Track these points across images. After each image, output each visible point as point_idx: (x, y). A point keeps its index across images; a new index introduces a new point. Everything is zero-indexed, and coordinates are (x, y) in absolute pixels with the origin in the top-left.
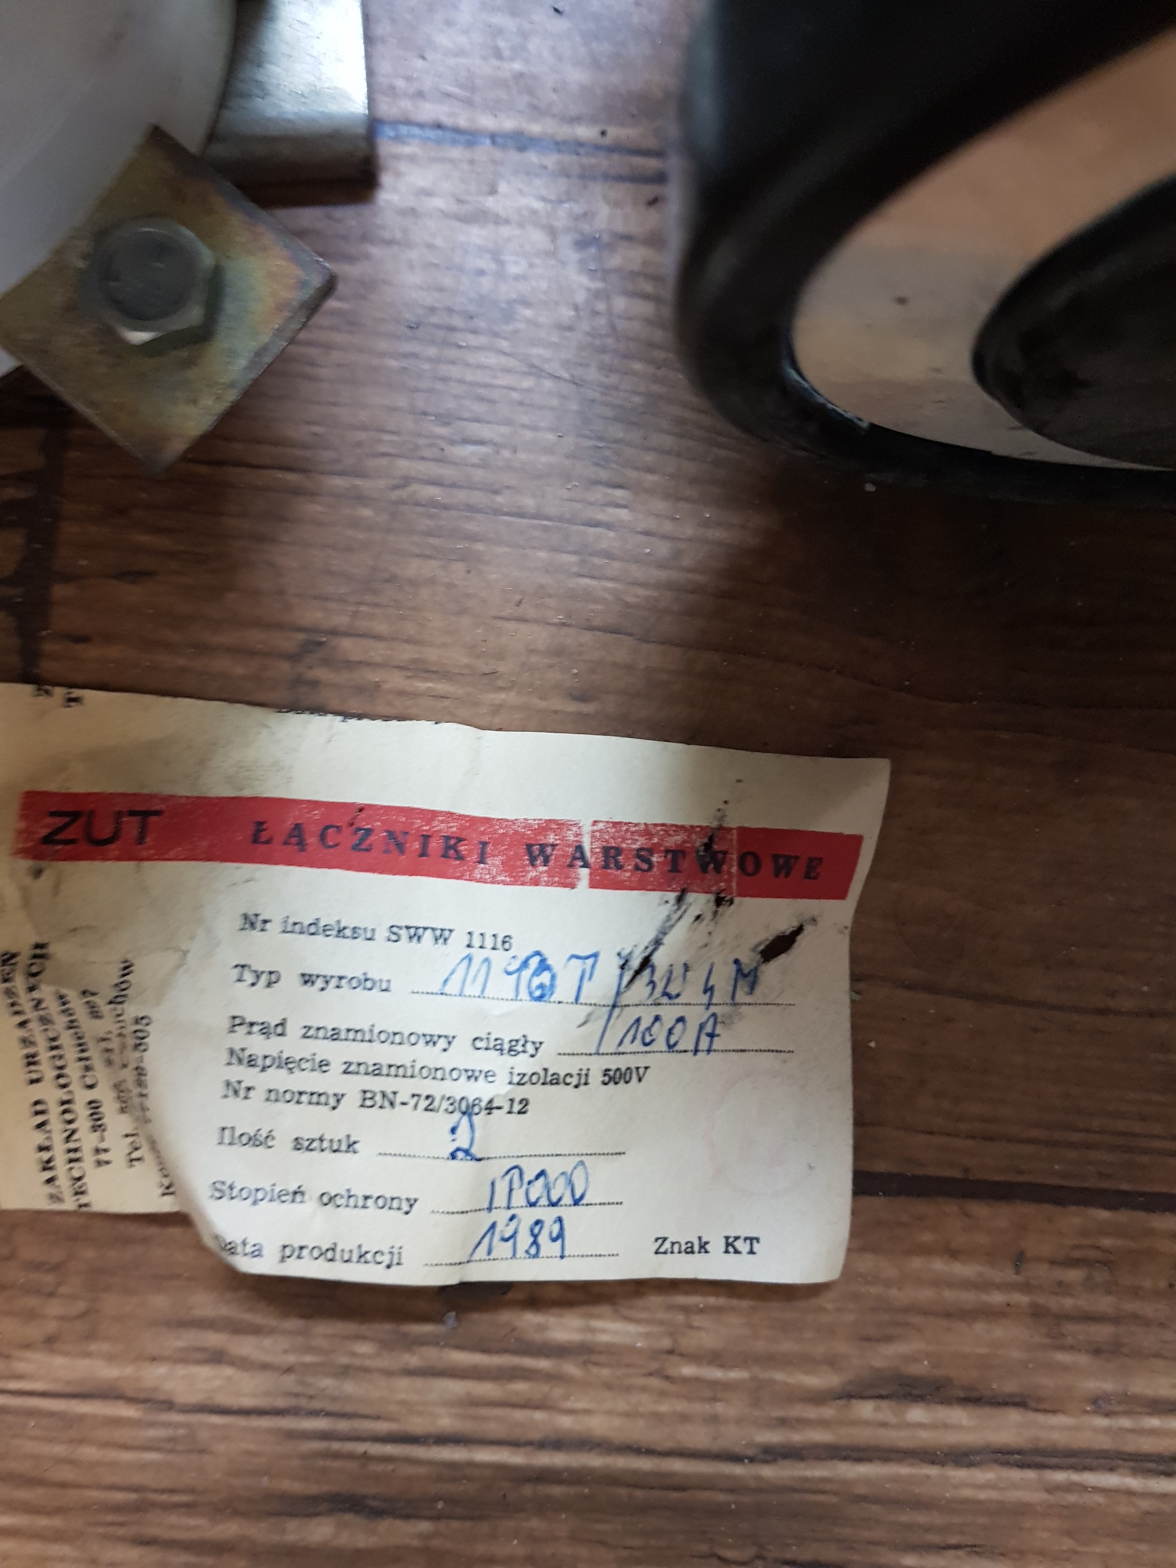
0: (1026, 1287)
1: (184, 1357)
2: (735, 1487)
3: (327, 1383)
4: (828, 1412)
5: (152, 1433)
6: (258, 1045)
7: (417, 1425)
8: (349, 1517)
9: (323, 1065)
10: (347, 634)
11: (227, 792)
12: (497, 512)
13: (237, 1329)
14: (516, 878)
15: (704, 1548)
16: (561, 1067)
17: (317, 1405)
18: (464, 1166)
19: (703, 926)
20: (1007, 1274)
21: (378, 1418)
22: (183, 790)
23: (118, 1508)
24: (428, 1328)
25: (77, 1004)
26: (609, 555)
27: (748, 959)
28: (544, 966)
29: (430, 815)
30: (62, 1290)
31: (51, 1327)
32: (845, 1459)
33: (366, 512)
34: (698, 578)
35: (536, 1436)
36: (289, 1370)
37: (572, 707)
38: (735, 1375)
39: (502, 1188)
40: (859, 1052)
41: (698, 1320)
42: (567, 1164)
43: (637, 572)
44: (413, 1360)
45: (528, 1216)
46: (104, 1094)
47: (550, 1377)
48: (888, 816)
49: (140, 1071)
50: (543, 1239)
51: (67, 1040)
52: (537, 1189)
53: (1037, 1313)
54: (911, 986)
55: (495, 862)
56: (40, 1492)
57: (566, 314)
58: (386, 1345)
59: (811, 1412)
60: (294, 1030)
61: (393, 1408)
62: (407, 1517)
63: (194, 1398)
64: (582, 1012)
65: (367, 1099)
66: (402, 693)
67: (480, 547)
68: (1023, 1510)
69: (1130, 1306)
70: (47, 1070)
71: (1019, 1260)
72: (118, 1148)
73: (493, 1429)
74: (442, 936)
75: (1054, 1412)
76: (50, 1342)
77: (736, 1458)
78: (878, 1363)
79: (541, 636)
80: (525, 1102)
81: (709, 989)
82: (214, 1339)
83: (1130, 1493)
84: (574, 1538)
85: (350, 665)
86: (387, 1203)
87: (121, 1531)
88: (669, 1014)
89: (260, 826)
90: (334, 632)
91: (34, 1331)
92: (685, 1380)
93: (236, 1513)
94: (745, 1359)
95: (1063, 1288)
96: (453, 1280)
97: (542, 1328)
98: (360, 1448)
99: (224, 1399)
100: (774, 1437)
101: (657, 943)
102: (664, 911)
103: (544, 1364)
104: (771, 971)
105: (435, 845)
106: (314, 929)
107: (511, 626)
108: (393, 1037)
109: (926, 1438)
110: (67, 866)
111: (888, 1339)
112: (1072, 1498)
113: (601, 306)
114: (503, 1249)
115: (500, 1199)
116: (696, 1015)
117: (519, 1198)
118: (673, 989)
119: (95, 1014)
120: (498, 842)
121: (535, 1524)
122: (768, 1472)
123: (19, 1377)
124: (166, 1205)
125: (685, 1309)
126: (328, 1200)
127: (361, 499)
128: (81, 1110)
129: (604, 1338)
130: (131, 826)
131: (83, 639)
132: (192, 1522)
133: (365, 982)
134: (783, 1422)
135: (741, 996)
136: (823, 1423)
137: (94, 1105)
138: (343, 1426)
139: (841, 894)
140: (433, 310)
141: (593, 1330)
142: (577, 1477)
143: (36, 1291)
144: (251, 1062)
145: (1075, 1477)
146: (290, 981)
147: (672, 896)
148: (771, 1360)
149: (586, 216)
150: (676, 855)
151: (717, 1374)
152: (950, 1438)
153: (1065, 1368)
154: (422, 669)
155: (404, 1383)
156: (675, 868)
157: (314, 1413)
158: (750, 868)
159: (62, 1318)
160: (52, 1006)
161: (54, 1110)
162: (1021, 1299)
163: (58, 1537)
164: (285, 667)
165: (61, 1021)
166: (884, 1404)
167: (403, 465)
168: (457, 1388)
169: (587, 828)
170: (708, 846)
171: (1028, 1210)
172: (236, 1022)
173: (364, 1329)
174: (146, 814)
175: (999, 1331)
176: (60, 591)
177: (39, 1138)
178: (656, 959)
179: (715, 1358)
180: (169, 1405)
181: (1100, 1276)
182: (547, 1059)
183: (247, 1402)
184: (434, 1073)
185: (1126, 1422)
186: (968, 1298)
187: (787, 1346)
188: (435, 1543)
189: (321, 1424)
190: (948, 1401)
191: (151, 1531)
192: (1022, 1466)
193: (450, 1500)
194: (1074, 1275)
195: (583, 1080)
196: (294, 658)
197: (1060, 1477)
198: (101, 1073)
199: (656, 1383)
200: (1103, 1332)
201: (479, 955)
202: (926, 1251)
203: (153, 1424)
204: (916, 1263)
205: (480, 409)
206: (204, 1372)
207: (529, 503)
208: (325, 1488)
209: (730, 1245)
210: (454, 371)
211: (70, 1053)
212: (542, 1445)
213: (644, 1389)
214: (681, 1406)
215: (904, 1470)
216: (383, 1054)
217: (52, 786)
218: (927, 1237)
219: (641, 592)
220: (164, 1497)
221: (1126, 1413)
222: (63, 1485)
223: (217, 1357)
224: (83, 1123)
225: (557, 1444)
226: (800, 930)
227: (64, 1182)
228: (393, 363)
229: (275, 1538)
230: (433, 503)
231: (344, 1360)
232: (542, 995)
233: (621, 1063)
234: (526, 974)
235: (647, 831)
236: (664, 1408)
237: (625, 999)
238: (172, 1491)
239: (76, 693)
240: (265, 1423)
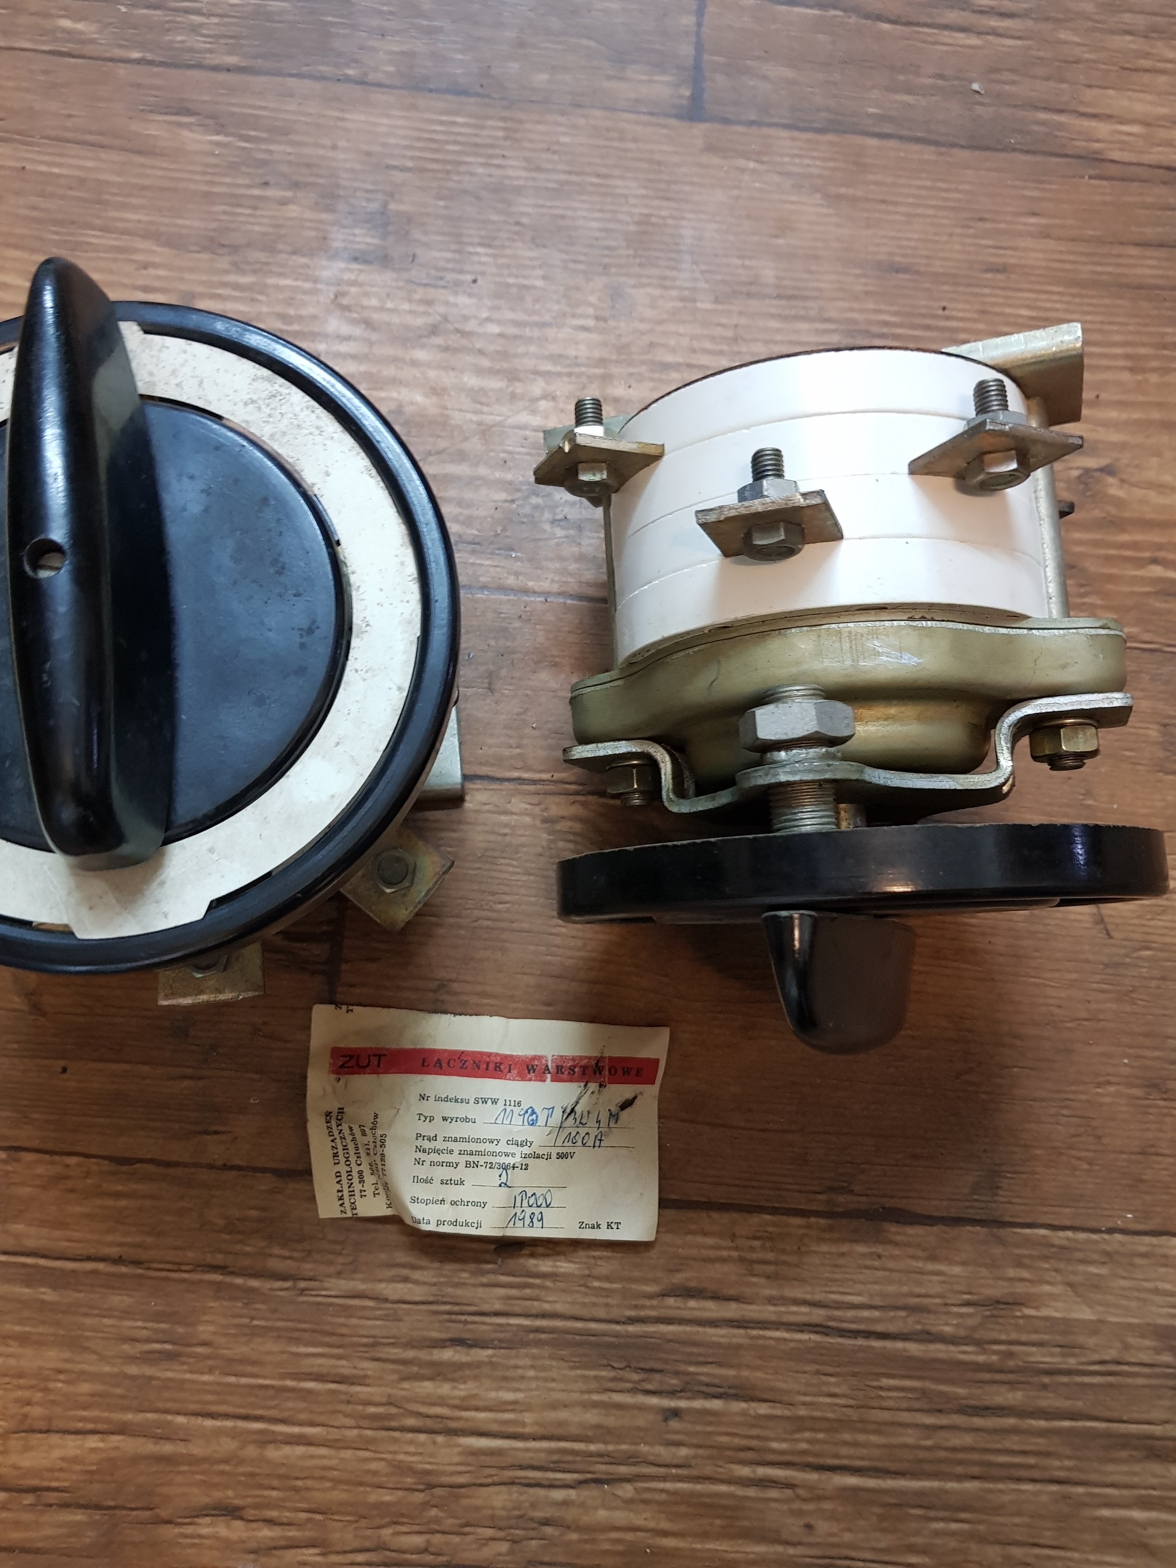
0: (736, 1248)
1: (392, 1280)
2: (617, 1335)
3: (450, 1290)
4: (654, 1302)
5: (378, 1313)
6: (427, 1145)
7: (486, 1308)
8: (459, 1348)
9: (451, 1152)
10: (454, 981)
11: (411, 1047)
12: (513, 930)
13: (414, 1267)
14: (523, 1078)
15: (605, 1362)
16: (541, 1152)
17: (445, 1299)
18: (504, 1189)
19: (595, 1096)
20: (728, 1243)
21: (470, 1305)
22: (394, 1046)
23: (365, 1345)
24: (490, 1266)
25: (357, 1131)
26: (558, 946)
27: (614, 1109)
28: (533, 1112)
29: (489, 1055)
30: (344, 1252)
31: (339, 1268)
32: (662, 1323)
33: (462, 932)
34: (594, 955)
35: (534, 1312)
36: (434, 1285)
37: (544, 1008)
38: (615, 1286)
39: (519, 1199)
40: (661, 1148)
41: (599, 1262)
42: (544, 1191)
43: (569, 953)
44: (484, 1280)
45: (529, 1211)
46: (365, 1168)
47: (539, 1287)
48: (670, 1051)
49: (383, 1155)
50: (535, 1220)
51: (351, 1146)
52: (532, 1201)
53: (742, 1260)
54: (683, 1121)
55: (514, 1072)
56: (334, 1338)
57: (540, 850)
58: (474, 1273)
59: (648, 1303)
60: (440, 1138)
61: (476, 1301)
62: (482, 1348)
63: (396, 1297)
64: (548, 1130)
65: (468, 1165)
66: (477, 1005)
67: (507, 945)
68: (739, 1347)
69: (784, 1258)
70: (342, 1160)
71: (733, 1237)
72: (369, 1189)
73: (517, 1309)
74: (495, 1102)
75: (751, 1303)
76: (339, 1274)
77: (618, 1322)
78: (674, 1281)
79: (531, 980)
80: (527, 1165)
81: (598, 1122)
82: (405, 1272)
83: (785, 1340)
84: (551, 1357)
85: (457, 994)
86: (475, 1204)
87: (367, 1355)
88: (583, 1131)
89: (424, 1060)
90: (451, 980)
91: (332, 1270)
92: (595, 1288)
93: (413, 1347)
94: (620, 1279)
95: (752, 1249)
96: (501, 1234)
97: (536, 1265)
98: (463, 1318)
99: (408, 1298)
100: (632, 1313)
101: (577, 1103)
102: (579, 1090)
103: (537, 1281)
104: (624, 1114)
105: (492, 1066)
106: (447, 1099)
107: (520, 976)
108: (478, 1141)
109: (698, 1314)
110: (351, 1077)
111: (679, 1271)
112: (760, 1342)
113: (553, 846)
114: (519, 1224)
115: (518, 1204)
116: (594, 1132)
117: (525, 1204)
118: (584, 1121)
119: (364, 1134)
120: (516, 1064)
121: (534, 1351)
122: (631, 1328)
123: (326, 1289)
124: (389, 1212)
125: (594, 1257)
126: (454, 1203)
127: (461, 927)
128: (355, 1174)
129: (562, 1270)
130: (374, 1061)
131: (352, 986)
132: (395, 1351)
133: (466, 1120)
134: (636, 1307)
135: (612, 1124)
136: (652, 1307)
137: (360, 1173)
138: (456, 1308)
139: (653, 1083)
140: (487, 850)
141: (556, 1266)
142: (552, 1331)
143: (333, 1253)
144: (424, 1151)
145: (761, 1333)
146: (438, 1119)
147: (582, 1084)
148: (630, 1280)
149: (546, 809)
150: (584, 1068)
151: (607, 1285)
152: (707, 1315)
153: (755, 1285)
154: (484, 995)
155: (480, 1290)
156: (584, 1074)
157: (445, 1303)
158: (613, 1072)
159: (343, 1264)
160: (346, 1131)
161: (344, 1175)
162: (735, 1254)
163: (340, 1357)
164: (431, 994)
165: (349, 1138)
166: (678, 1299)
167: (476, 913)
168: (502, 1291)
169: (550, 1058)
170: (597, 1064)
171: (735, 1215)
172: (419, 1136)
173: (466, 1267)
174: (380, 1056)
175: (726, 1268)
176: (344, 967)
177: (338, 1187)
178: (577, 1109)
179: (607, 1279)
180: (386, 1300)
181: (768, 1244)
182: (535, 1148)
183: (417, 1299)
184: (493, 1154)
185: (783, 1309)
186: (712, 1253)
187: (636, 1274)
188: (494, 1359)
189: (447, 1308)
190: (705, 1298)
191: (378, 1355)
192: (739, 1327)
193: (500, 1341)
194: (757, 1243)
195: (549, 1157)
196: (434, 991)
197: (754, 1332)
198: (364, 1159)
199: (583, 1289)
200: (771, 1269)
201: (509, 1109)
202: (693, 1233)
203: (379, 1309)
204: (689, 1238)
205: (506, 889)
206: (400, 1286)
207: (525, 926)
208: (449, 1336)
209: (609, 1226)
210: (497, 874)
211: (352, 1151)
212: (537, 1316)
213: (578, 1292)
214: (594, 1299)
215: (688, 1329)
216: (474, 1147)
217: (342, 1045)
218: (694, 1227)
219: (571, 961)
220: (384, 1340)
221: (784, 1305)
222: (343, 1335)
223: (405, 1280)
224: (356, 1180)
225: (543, 1315)
226: (635, 1098)
227: (347, 1204)
228: (472, 872)
229: (428, 1358)
230: (488, 927)
231: (457, 1280)
232: (533, 1123)
233: (564, 1150)
234: (527, 1116)
235: (573, 1059)
236: (586, 1300)
237: (564, 1125)
238: (387, 1338)
239: (351, 1008)
240: (424, 1307)
